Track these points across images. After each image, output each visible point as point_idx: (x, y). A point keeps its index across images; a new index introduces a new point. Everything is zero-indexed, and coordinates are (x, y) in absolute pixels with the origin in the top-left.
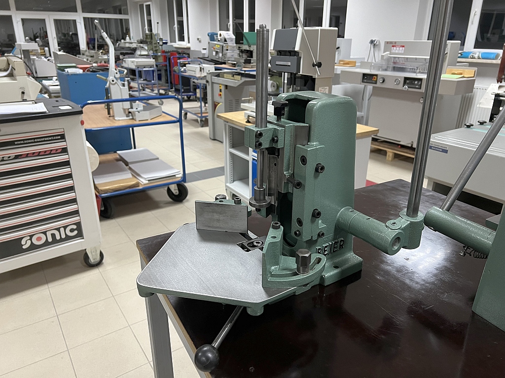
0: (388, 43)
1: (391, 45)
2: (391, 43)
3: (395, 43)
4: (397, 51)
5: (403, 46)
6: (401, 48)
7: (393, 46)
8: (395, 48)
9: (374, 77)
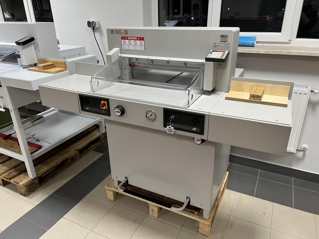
0: (112, 31)
1: (120, 36)
2: (118, 31)
3: (126, 32)
4: (132, 48)
5: (142, 39)
6: (138, 42)
7: (123, 38)
8: (127, 41)
9: (102, 102)
